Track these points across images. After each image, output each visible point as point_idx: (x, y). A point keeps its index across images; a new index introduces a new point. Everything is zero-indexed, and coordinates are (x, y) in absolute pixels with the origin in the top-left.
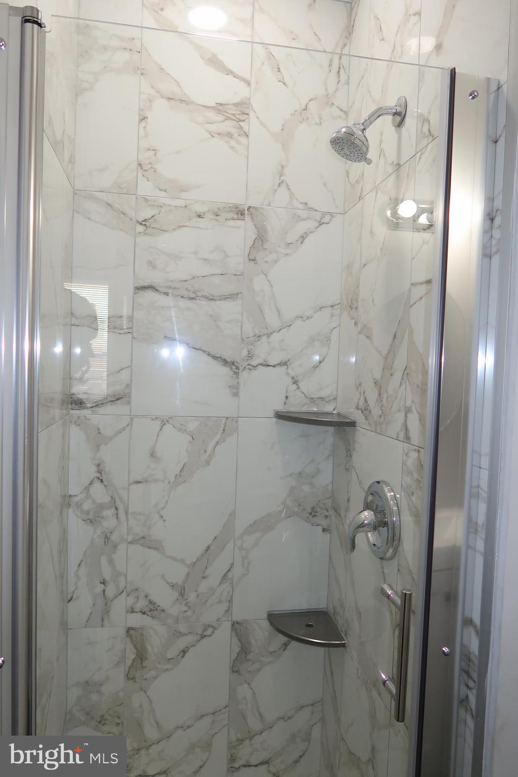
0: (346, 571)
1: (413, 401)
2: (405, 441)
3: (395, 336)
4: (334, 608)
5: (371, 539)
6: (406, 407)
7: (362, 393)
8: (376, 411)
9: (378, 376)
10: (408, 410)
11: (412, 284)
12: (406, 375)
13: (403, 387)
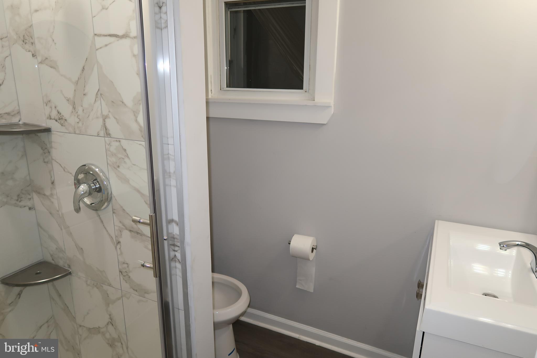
0: (61, 229)
1: (109, 111)
2: (106, 136)
3: (84, 68)
4: (51, 256)
5: (88, 203)
6: (103, 116)
7: (53, 107)
8: (72, 120)
9: (70, 95)
10: (105, 118)
11: (95, 35)
12: (99, 95)
13: (98, 103)
